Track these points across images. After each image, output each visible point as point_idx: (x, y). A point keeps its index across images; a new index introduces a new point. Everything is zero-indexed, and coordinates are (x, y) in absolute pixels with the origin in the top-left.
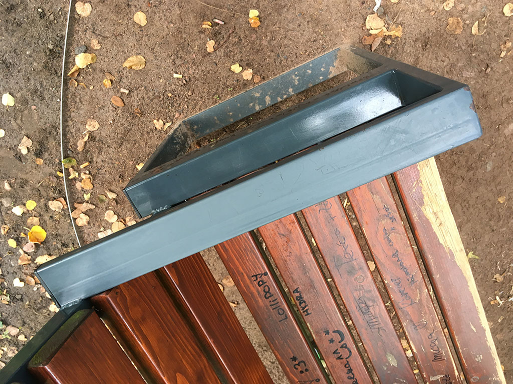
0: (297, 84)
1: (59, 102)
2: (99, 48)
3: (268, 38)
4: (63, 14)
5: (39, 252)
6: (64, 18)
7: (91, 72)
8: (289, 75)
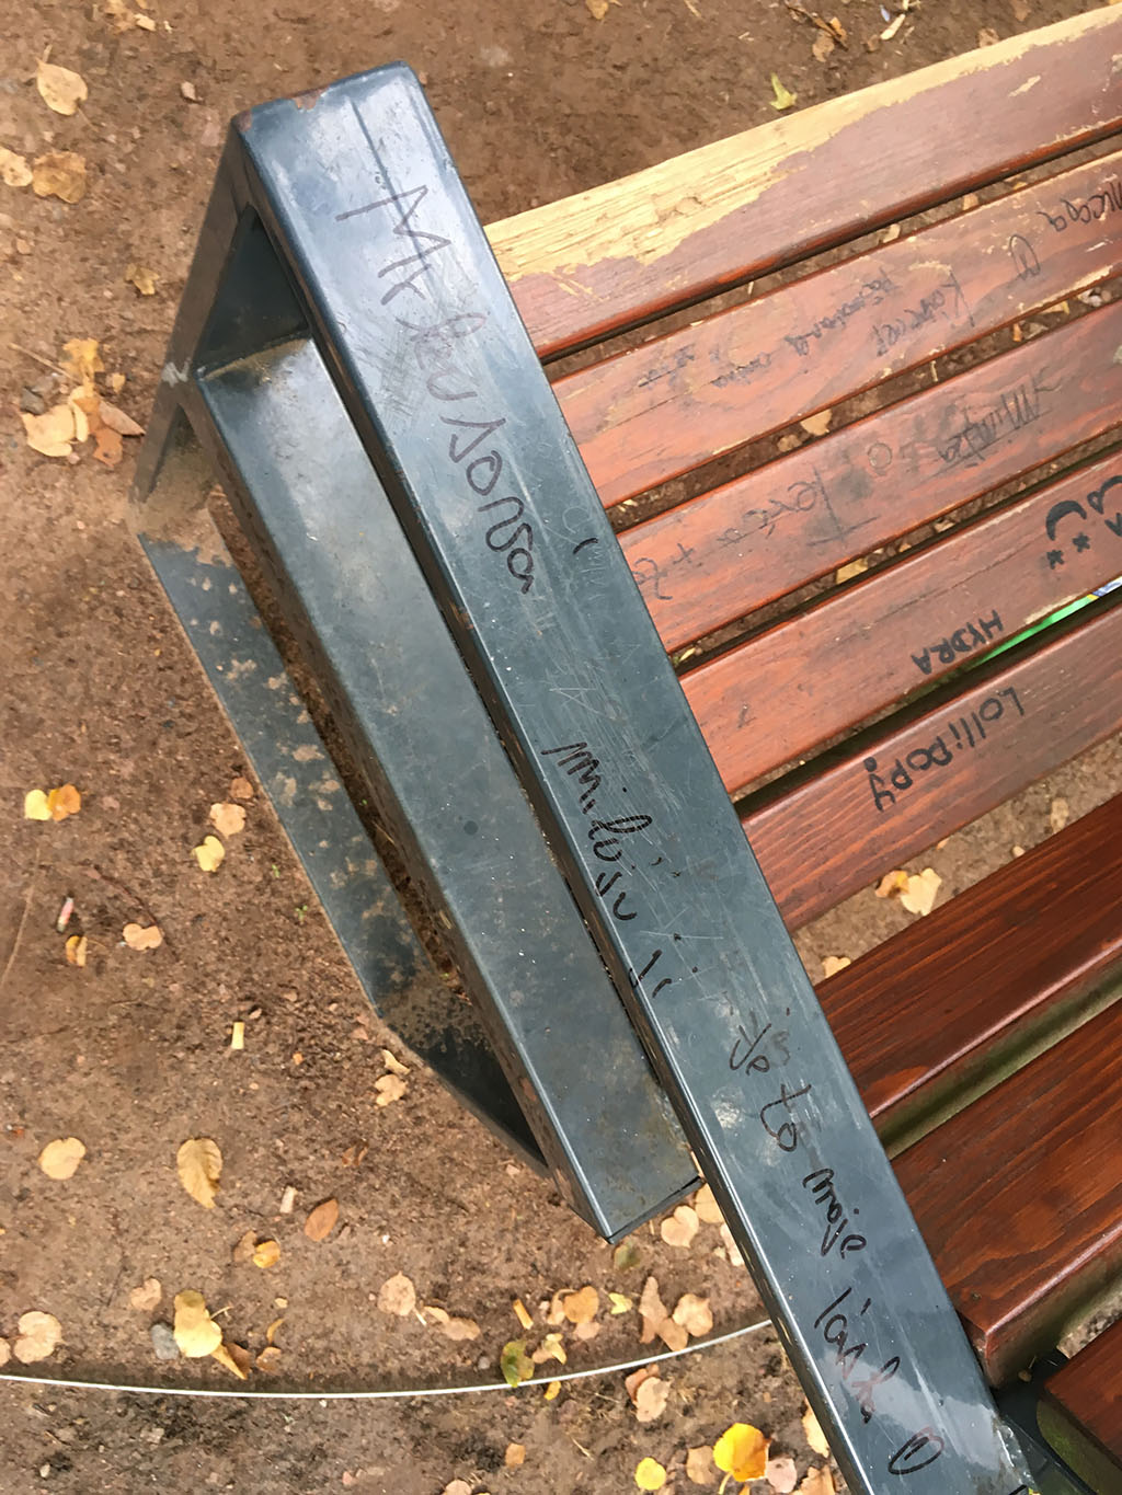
0: (254, 666)
1: (330, 1401)
2: (156, 1285)
3: (112, 757)
4: (53, 1398)
5: (795, 1443)
6: (69, 1397)
7: (231, 1306)
8: (226, 690)
